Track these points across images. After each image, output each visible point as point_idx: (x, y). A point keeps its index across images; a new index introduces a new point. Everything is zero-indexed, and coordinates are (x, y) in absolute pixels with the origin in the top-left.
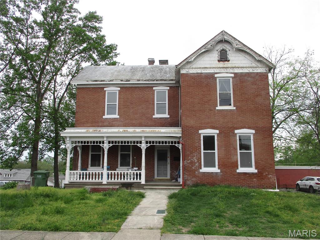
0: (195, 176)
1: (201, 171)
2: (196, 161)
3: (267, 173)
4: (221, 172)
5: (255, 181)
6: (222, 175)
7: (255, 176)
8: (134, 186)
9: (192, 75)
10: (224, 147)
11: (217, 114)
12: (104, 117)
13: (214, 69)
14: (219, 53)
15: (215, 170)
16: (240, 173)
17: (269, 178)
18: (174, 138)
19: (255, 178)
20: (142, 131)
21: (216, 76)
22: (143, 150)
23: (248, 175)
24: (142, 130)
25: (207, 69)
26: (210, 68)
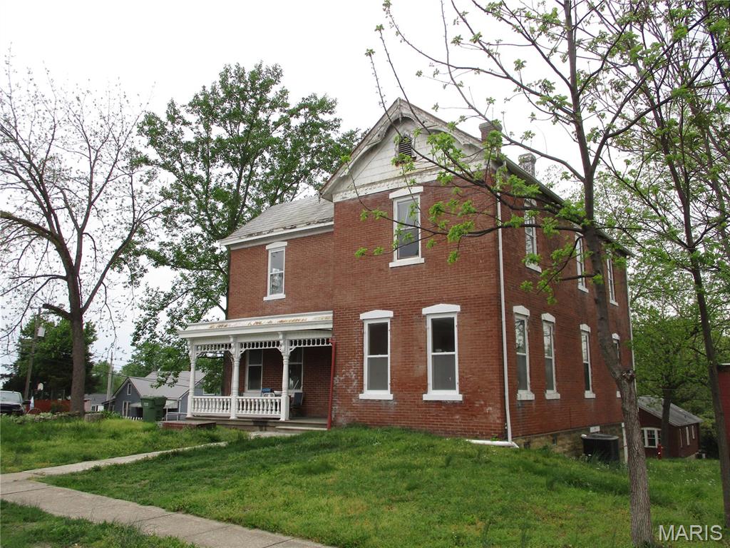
0: (351, 408)
1: (361, 396)
2: (353, 377)
3: (482, 403)
4: (395, 399)
5: (457, 419)
6: (396, 406)
7: (459, 408)
8: (270, 424)
9: (352, 202)
10: (403, 347)
11: (391, 278)
12: (265, 299)
13: (387, 183)
14: (398, 146)
15: (385, 395)
16: (430, 401)
17: (486, 414)
18: (320, 333)
19: (458, 412)
20: (282, 321)
21: (392, 196)
22: (284, 358)
23: (443, 407)
24: (281, 319)
25: (374, 186)
26: (380, 182)
